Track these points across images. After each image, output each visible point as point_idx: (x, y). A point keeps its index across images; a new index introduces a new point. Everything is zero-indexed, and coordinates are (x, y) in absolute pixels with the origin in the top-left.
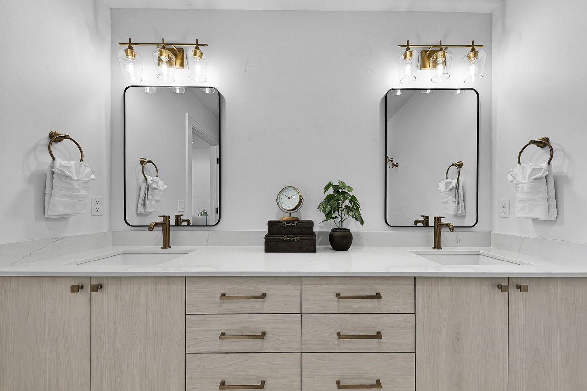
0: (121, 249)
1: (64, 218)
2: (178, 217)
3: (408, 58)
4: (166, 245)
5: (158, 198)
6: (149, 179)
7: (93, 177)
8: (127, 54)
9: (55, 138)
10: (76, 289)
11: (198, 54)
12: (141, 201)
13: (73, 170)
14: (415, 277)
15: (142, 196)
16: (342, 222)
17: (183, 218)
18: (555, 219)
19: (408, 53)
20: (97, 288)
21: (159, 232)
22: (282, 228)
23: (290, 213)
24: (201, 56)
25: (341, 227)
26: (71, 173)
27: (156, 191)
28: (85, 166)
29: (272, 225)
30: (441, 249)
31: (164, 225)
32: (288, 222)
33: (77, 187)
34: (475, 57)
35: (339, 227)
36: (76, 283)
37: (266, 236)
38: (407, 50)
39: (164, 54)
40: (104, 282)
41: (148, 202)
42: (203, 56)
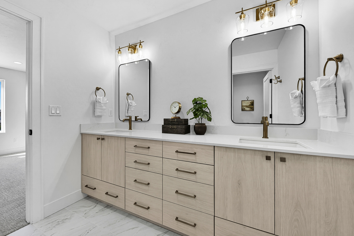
0: (117, 129)
1: (100, 117)
2: (136, 117)
3: (242, 19)
4: (130, 128)
5: (132, 109)
6: (129, 101)
7: (107, 102)
8: (119, 53)
9: (98, 89)
10: (98, 139)
11: (141, 46)
12: (127, 111)
13: (101, 100)
14: (214, 146)
15: (127, 109)
16: (201, 119)
17: (138, 118)
18: (345, 116)
19: (243, 15)
20: (103, 139)
21: (127, 123)
22: (169, 122)
23: (176, 115)
24: (142, 47)
25: (200, 122)
26: (101, 101)
27: (132, 107)
28: (105, 98)
29: (165, 120)
30: (268, 138)
31: (129, 120)
32: (172, 119)
33: (103, 105)
34: (295, 3)
35: (199, 122)
36: (98, 137)
37: (163, 125)
38: (242, 14)
39: (130, 50)
40: (105, 137)
41: (129, 111)
42: (143, 47)
